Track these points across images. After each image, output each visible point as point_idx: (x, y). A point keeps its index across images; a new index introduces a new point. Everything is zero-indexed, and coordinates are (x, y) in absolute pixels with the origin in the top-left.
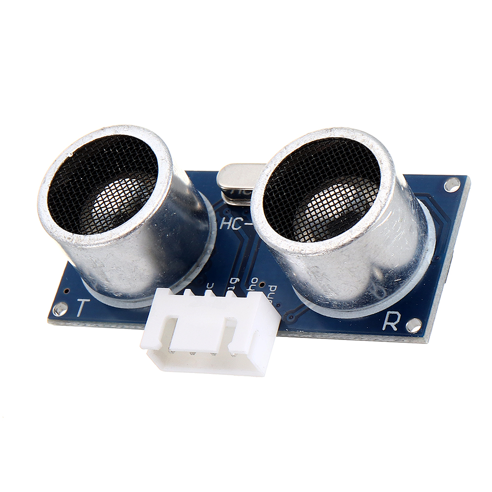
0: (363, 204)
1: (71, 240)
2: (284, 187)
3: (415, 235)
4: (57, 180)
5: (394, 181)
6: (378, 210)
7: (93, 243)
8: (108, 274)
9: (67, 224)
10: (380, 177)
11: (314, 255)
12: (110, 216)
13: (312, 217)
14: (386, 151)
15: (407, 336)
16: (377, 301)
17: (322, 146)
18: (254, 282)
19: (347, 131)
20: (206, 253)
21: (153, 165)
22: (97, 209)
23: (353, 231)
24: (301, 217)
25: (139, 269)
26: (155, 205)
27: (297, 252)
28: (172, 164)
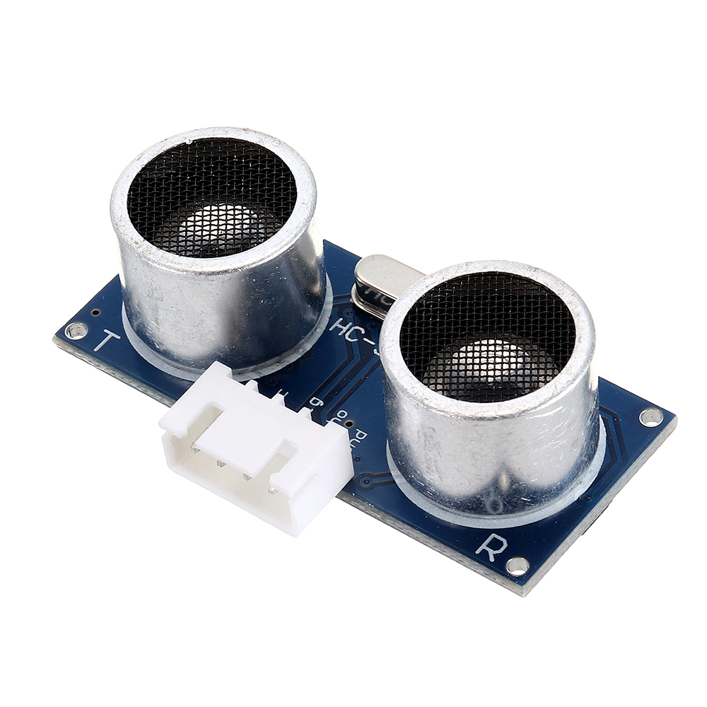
0: (531, 380)
1: (138, 246)
2: (442, 311)
3: (575, 454)
4: (156, 164)
5: (585, 371)
6: (547, 397)
7: (164, 263)
8: (162, 314)
9: (142, 224)
10: (570, 357)
11: (439, 412)
12: (202, 240)
13: (459, 364)
14: (593, 330)
15: (503, 575)
16: (486, 513)
17: (515, 284)
18: (340, 415)
19: (555, 280)
20: (296, 351)
21: (287, 204)
22: (189, 224)
23: (503, 407)
24: (444, 359)
25: (205, 326)
26: (267, 254)
27: (419, 398)
28: (313, 215)
